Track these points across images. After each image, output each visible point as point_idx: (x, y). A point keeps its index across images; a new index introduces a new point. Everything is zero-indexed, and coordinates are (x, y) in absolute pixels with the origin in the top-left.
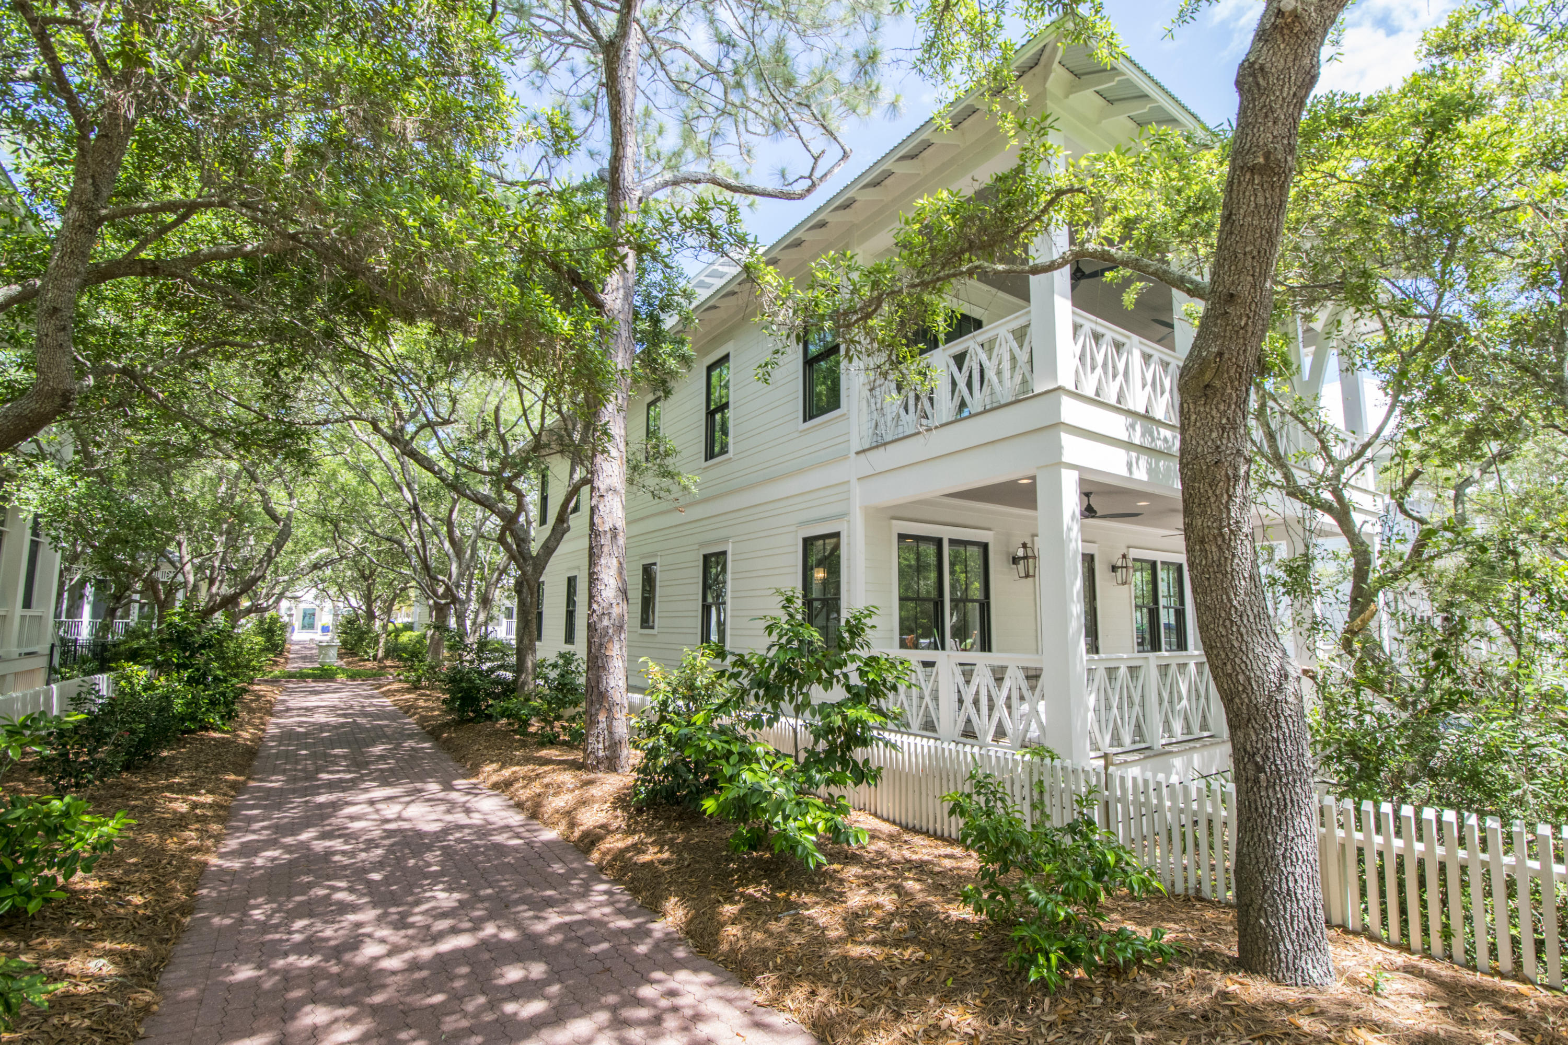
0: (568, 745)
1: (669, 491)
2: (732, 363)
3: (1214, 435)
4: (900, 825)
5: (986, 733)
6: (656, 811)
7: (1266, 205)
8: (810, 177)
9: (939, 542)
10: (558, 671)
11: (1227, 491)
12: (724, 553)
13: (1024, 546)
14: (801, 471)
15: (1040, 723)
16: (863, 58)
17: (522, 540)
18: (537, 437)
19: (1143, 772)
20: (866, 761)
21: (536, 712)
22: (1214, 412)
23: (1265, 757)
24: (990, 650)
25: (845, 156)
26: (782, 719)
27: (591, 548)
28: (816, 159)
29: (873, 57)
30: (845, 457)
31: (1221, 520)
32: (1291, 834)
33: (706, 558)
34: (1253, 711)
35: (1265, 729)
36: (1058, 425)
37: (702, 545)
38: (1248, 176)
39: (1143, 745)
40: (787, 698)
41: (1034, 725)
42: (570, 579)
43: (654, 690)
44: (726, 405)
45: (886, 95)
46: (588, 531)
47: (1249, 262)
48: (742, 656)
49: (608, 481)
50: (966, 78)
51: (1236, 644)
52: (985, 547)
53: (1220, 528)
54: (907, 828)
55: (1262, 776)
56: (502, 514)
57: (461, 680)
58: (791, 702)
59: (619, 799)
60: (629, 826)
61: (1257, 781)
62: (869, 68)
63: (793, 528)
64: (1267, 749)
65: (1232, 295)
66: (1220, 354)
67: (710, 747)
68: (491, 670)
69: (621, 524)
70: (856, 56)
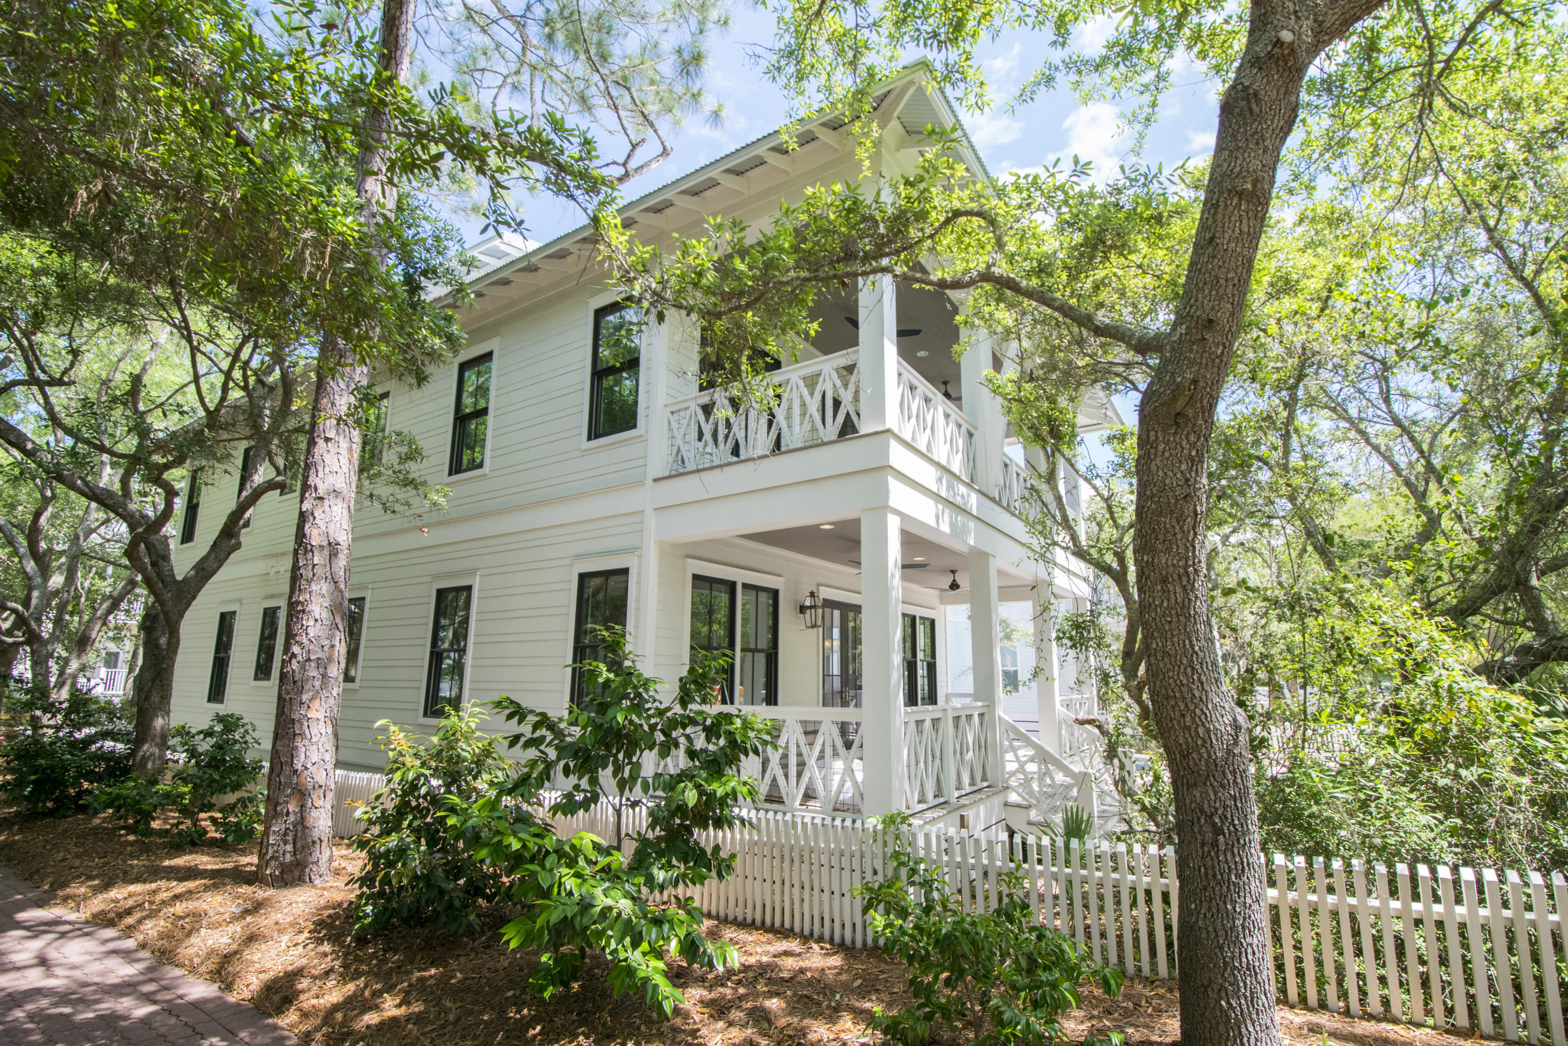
0: (221, 847)
1: (408, 504)
2: (495, 364)
3: (1184, 467)
4: (717, 917)
5: (794, 798)
6: (388, 939)
7: (1249, 234)
8: (624, 165)
9: (732, 585)
10: (211, 741)
11: (1194, 528)
12: (469, 589)
13: (812, 594)
14: (581, 495)
15: (855, 783)
16: (687, 56)
17: (160, 557)
18: (212, 415)
19: (946, 827)
20: (717, 848)
21: (171, 799)
22: (1184, 443)
23: (1224, 818)
24: (776, 704)
25: (665, 152)
26: (603, 799)
27: (295, 568)
28: (634, 147)
29: (697, 58)
30: (640, 483)
31: (1187, 560)
32: (1249, 901)
33: (441, 593)
34: (1213, 767)
35: (1223, 786)
36: (886, 468)
37: (436, 577)
38: (1235, 201)
39: (942, 800)
40: (610, 768)
41: (848, 784)
42: (223, 616)
43: (397, 765)
44: (484, 412)
45: (709, 102)
46: (291, 545)
47: (1229, 290)
48: (543, 715)
49: (331, 479)
50: (821, 96)
51: (1197, 694)
52: (775, 594)
53: (1186, 567)
54: (725, 921)
55: (1221, 838)
56: (132, 520)
57: (37, 755)
58: (615, 774)
59: (320, 924)
60: (345, 966)
61: (1215, 844)
62: (691, 69)
63: (568, 561)
64: (1225, 807)
65: (1211, 321)
66: (1195, 382)
67: (516, 845)
68: (90, 740)
69: (343, 538)
70: (679, 52)
